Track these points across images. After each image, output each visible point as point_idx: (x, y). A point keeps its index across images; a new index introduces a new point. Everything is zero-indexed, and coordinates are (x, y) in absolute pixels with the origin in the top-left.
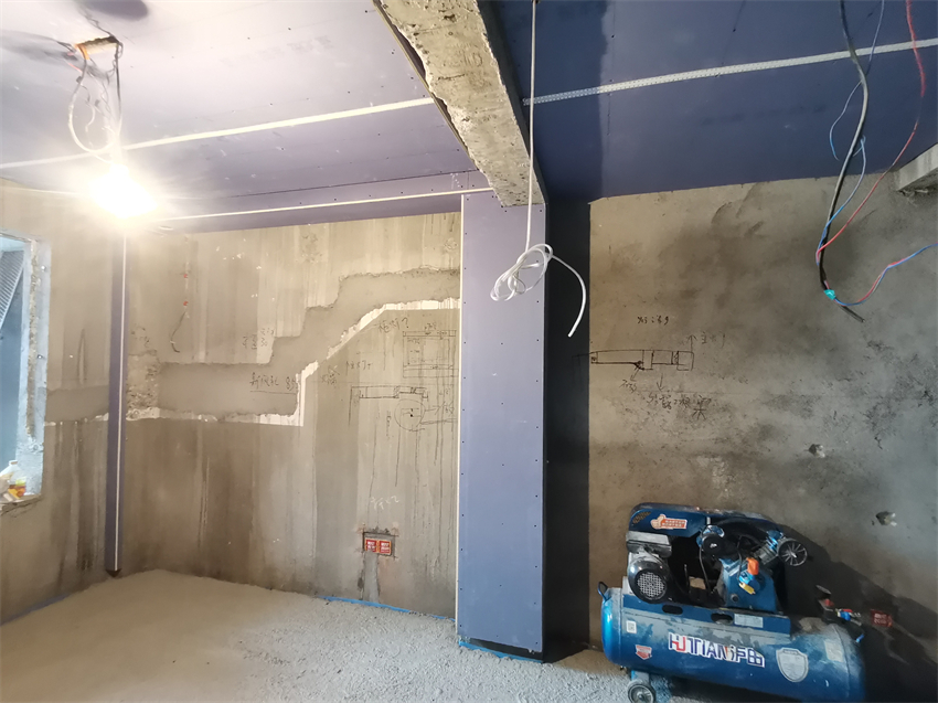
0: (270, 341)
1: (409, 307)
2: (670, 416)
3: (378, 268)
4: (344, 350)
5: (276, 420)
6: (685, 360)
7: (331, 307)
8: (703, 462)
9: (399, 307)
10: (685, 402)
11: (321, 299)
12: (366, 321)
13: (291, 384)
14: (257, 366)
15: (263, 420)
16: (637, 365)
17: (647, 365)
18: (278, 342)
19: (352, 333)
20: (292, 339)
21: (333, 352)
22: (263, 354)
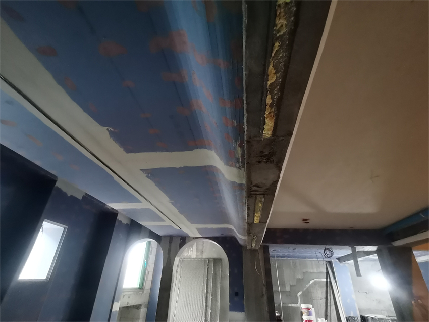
0: (289, 286)
1: (320, 280)
3: (312, 271)
4: (308, 289)
5: (293, 305)
6: (374, 292)
7: (302, 279)
9: (318, 280)
10: (376, 300)
11: (300, 277)
12: (311, 282)
13: (296, 297)
14: (287, 292)
15: (290, 305)
16: (366, 292)
18: (291, 286)
19: (308, 285)
20: (294, 286)
21: (305, 289)
22: (288, 289)
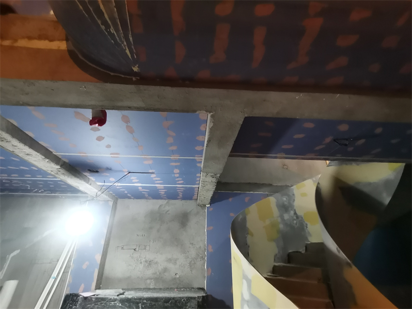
2: (141, 266)
4: (34, 245)
6: (148, 248)
8: (148, 281)
10: (146, 261)
16: (135, 250)
17: (137, 250)
21: (28, 245)
